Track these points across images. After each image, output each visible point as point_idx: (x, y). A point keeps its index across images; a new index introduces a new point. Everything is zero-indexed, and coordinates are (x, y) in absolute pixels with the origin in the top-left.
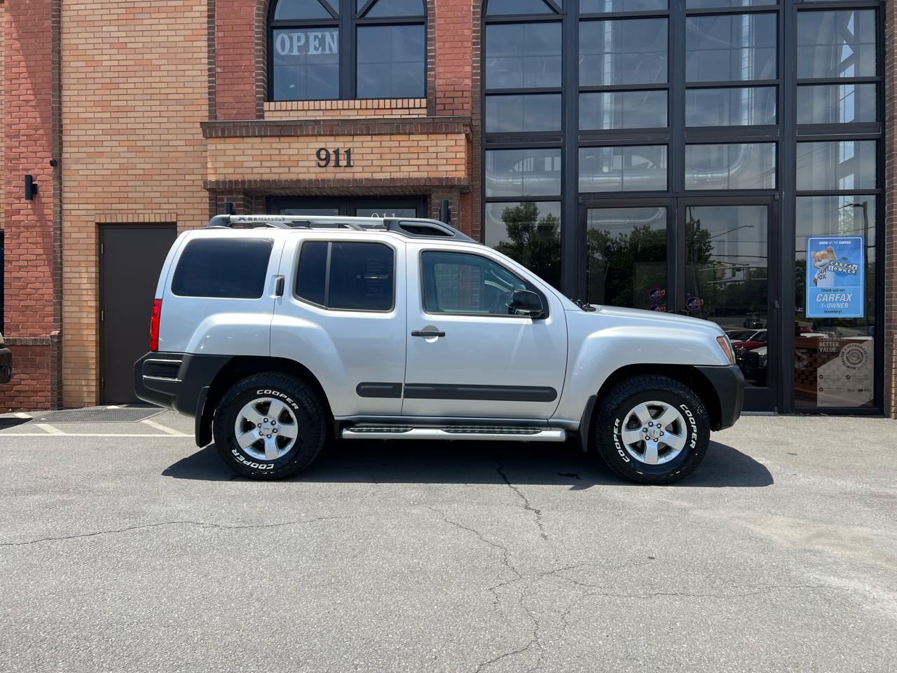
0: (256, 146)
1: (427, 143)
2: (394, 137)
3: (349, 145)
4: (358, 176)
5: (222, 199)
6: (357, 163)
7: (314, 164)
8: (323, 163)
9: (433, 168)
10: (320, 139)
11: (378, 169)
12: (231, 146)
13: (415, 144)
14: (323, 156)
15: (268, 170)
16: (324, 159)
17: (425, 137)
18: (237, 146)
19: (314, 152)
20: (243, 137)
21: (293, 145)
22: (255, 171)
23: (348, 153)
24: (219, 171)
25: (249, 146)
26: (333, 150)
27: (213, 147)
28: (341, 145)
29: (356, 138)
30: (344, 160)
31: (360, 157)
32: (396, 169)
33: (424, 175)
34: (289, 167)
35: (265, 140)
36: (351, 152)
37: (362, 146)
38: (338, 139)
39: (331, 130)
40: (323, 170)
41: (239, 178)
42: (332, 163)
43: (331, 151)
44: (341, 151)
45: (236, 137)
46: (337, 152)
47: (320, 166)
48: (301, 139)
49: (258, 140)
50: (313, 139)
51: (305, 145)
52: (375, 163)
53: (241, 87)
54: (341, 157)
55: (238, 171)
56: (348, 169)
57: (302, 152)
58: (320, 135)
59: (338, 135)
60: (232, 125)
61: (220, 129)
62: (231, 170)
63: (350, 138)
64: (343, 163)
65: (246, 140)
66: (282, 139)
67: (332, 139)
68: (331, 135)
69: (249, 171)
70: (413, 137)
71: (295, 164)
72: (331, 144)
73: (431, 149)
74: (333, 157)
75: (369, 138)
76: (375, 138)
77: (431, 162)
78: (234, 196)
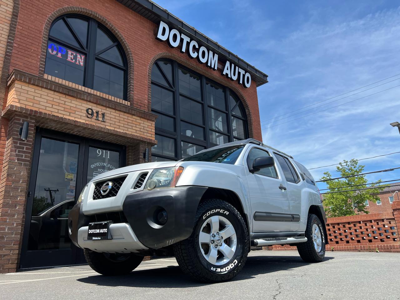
0: (49, 95)
1: (140, 121)
2: (125, 114)
3: (104, 111)
4: (107, 127)
5: (19, 120)
6: (107, 121)
7: (85, 115)
8: (89, 116)
9: (142, 133)
10: (89, 103)
11: (118, 127)
12: (33, 90)
13: (134, 120)
14: (90, 112)
15: (56, 111)
16: (90, 113)
17: (139, 118)
18: (37, 91)
19: (85, 109)
20: (42, 87)
21: (73, 102)
22: (48, 109)
23: (103, 115)
24: (21, 102)
25: (46, 94)
26: (96, 111)
27: (19, 86)
28: (100, 110)
29: (108, 109)
30: (101, 118)
31: (109, 118)
32: (126, 129)
33: (139, 135)
34: (70, 113)
35: (56, 93)
36: (105, 115)
37: (111, 114)
38: (98, 106)
39: (97, 101)
40: (90, 119)
41: (34, 109)
42: (94, 117)
43: (94, 111)
44: (100, 113)
45: (37, 86)
46: (97, 113)
47: (88, 117)
48: (78, 100)
49: (52, 92)
50: (85, 102)
51: (80, 104)
52: (116, 123)
53: (30, 60)
54: (100, 116)
55: (35, 105)
56: (102, 123)
57: (78, 107)
58: (90, 101)
59: (99, 104)
60: (37, 78)
61: (28, 78)
62: (31, 104)
63: (105, 108)
64: (101, 119)
65: (43, 90)
66: (67, 97)
67: (95, 105)
68: (95, 103)
69: (44, 108)
70: (134, 117)
71: (74, 112)
72: (95, 108)
73: (141, 125)
74: (95, 115)
75: (114, 111)
76: (117, 112)
77: (142, 130)
78: (29, 120)
